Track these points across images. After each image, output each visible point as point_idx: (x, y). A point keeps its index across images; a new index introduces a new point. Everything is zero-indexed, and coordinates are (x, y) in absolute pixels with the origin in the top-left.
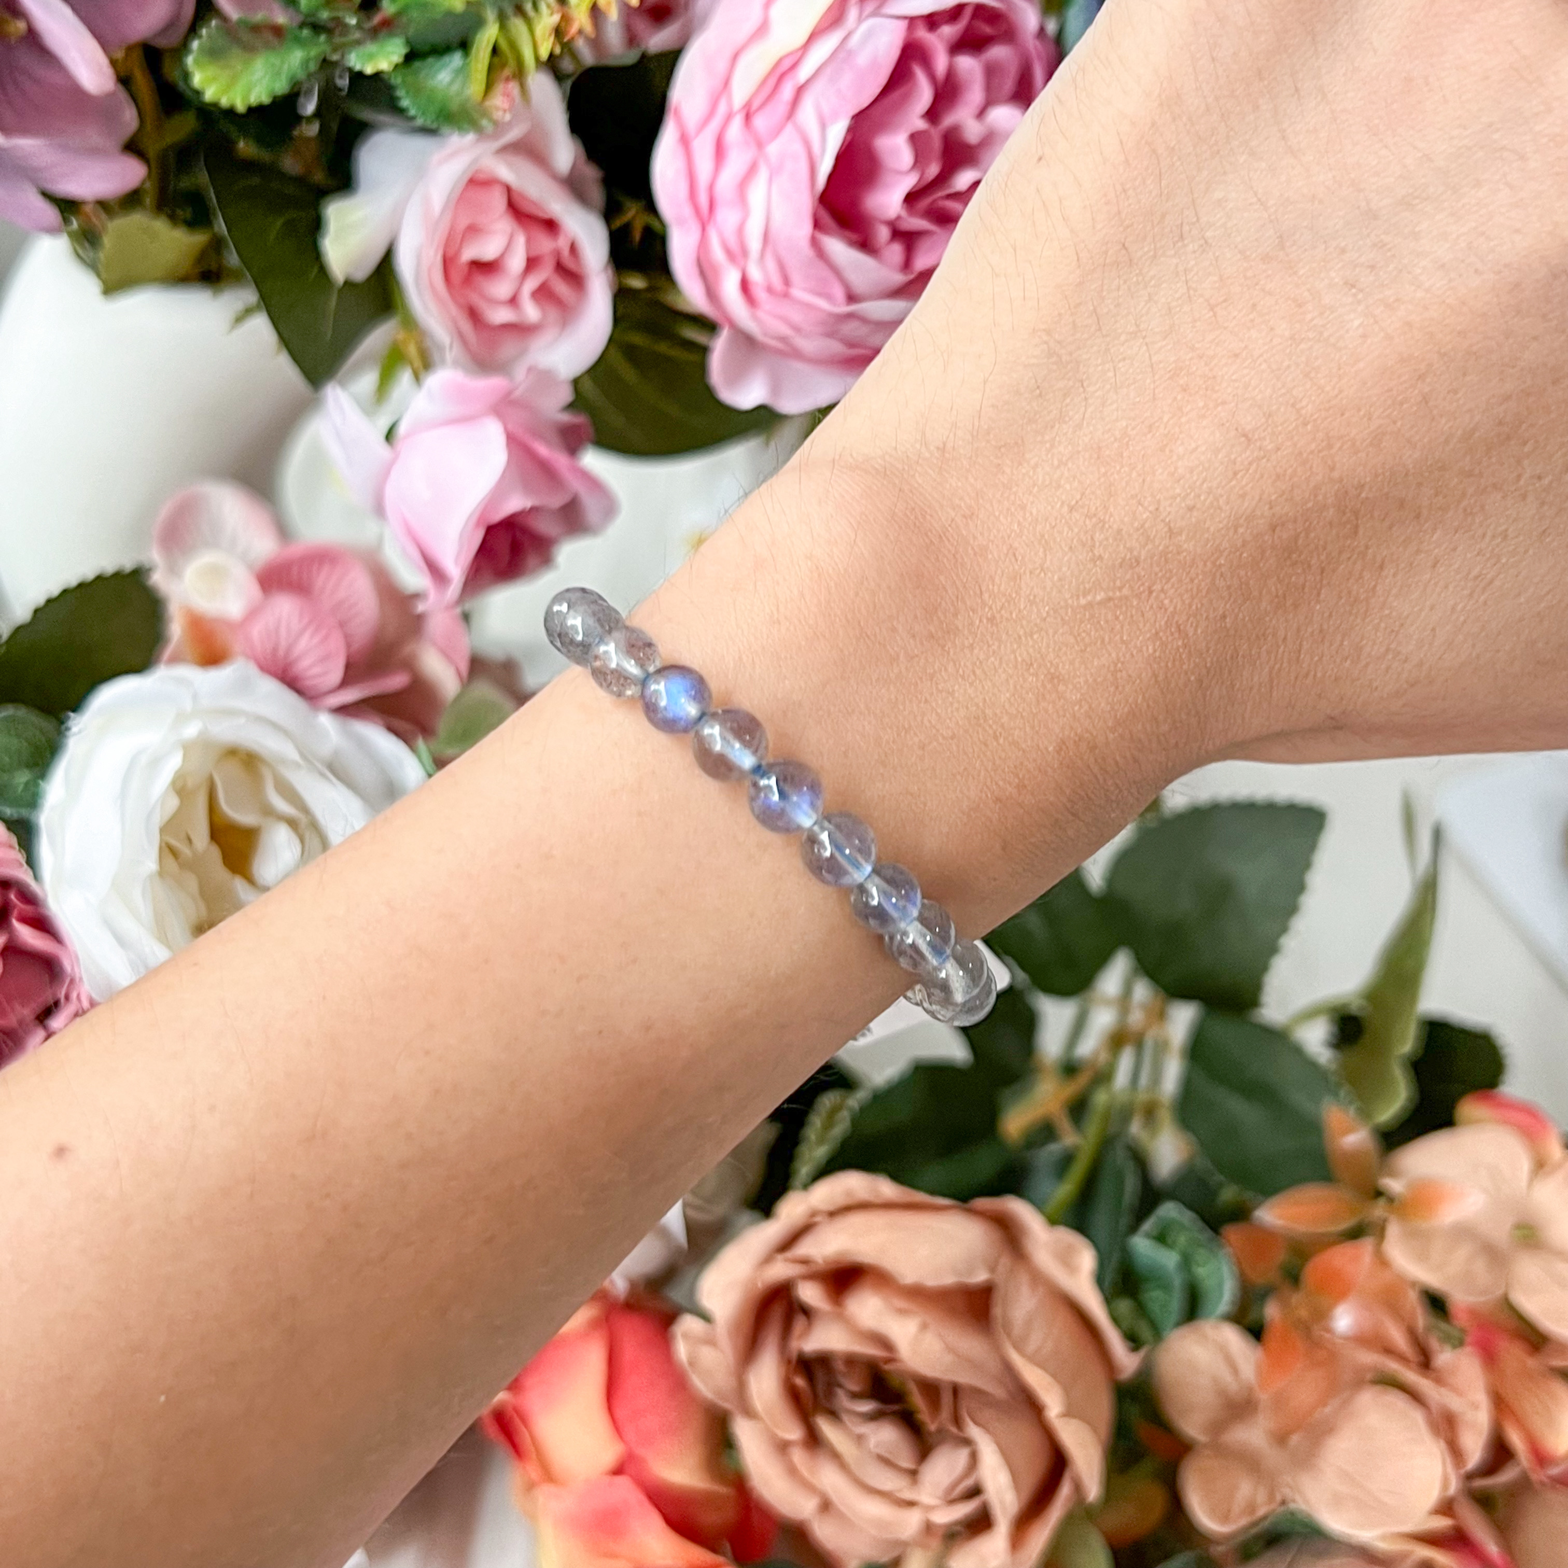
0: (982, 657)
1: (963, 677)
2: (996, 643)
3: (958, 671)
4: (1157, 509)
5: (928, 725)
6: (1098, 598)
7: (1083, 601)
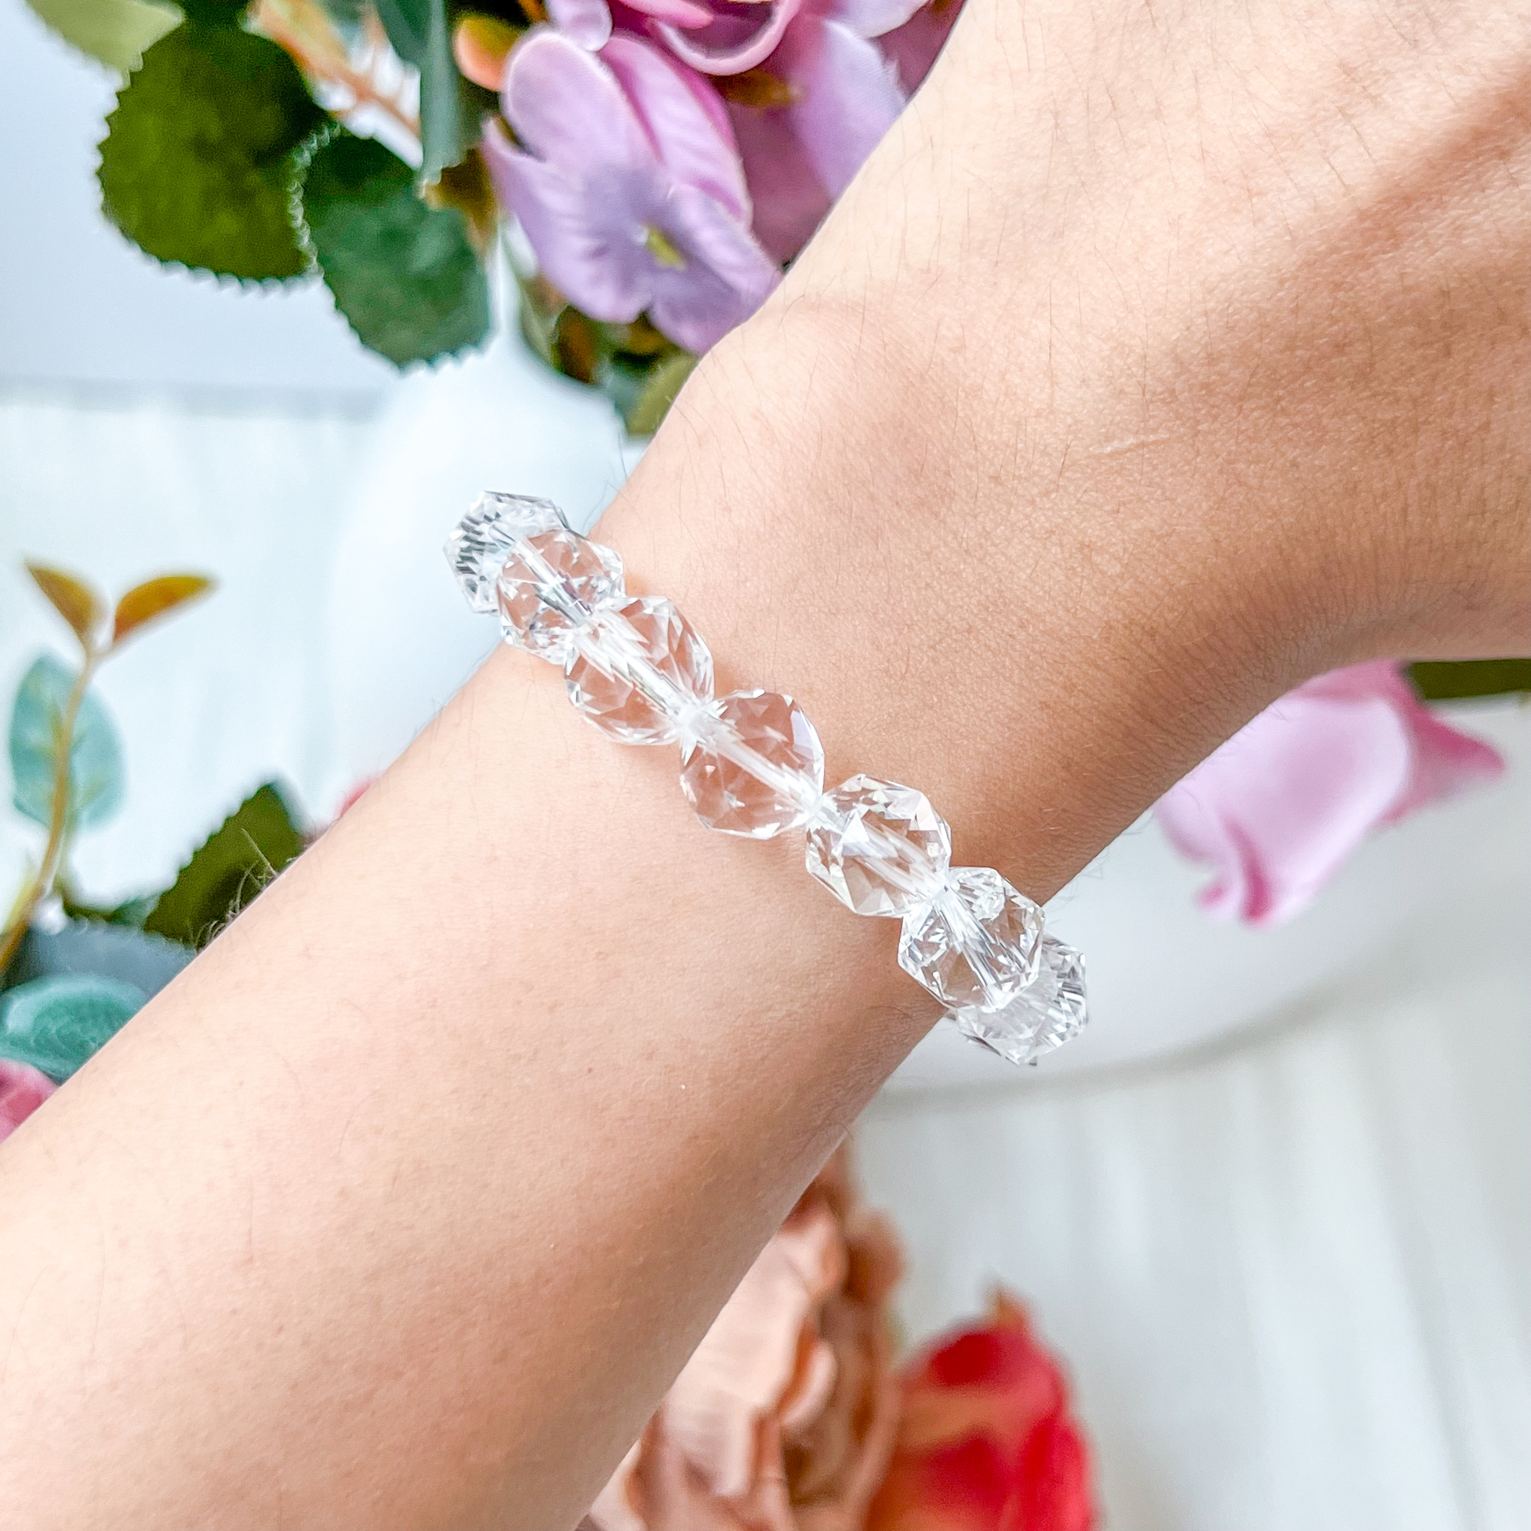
0: (989, 526)
1: (966, 551)
2: (1005, 509)
3: (960, 544)
4: (1188, 328)
5: (936, 617)
6: (1128, 443)
7: (1109, 449)
